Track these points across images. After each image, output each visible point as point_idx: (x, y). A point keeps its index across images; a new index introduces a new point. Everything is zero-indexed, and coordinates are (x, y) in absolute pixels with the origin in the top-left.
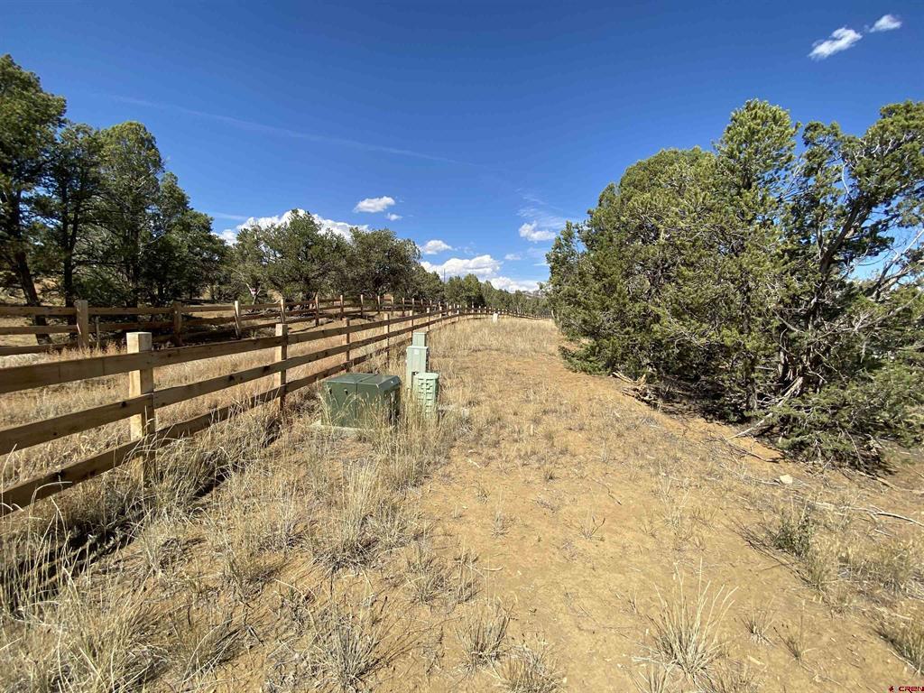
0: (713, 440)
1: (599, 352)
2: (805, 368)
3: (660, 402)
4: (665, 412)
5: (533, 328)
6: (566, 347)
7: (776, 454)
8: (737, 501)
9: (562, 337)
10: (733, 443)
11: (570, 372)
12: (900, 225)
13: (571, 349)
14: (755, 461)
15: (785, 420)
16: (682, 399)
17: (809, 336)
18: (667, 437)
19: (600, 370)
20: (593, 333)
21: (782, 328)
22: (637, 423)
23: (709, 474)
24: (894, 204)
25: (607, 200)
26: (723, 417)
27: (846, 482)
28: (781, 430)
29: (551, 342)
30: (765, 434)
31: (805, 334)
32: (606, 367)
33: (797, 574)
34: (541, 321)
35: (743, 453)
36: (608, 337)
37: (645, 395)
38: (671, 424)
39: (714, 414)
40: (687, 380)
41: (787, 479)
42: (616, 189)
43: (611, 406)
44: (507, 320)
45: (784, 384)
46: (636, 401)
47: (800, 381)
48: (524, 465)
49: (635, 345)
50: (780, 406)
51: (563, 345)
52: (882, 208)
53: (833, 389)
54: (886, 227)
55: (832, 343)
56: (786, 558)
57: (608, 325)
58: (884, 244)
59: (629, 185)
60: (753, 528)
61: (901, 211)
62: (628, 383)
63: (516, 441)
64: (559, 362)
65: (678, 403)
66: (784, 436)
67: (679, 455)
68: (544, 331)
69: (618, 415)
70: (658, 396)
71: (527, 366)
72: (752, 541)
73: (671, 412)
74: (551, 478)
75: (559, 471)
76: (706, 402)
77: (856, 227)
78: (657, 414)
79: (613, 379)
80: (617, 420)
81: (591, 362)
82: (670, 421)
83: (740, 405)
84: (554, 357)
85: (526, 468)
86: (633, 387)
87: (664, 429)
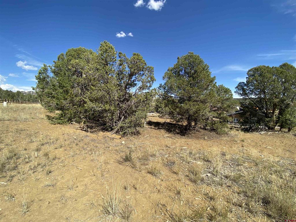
0: (106, 137)
1: (65, 116)
2: (124, 114)
3: (89, 129)
4: (91, 132)
5: (29, 108)
6: (49, 115)
7: (120, 137)
8: (114, 153)
9: (46, 111)
10: (111, 137)
11: (53, 125)
12: (138, 81)
13: (52, 116)
14: (116, 140)
15: (121, 127)
16: (95, 127)
17: (124, 106)
18: (93, 140)
19: (66, 122)
20: (62, 109)
21: (118, 104)
22: (83, 139)
23: (106, 148)
24: (136, 76)
25: (61, 59)
26: (107, 130)
27: (134, 139)
28: (120, 130)
29: (41, 113)
30: (117, 132)
31: (123, 105)
32: (68, 121)
33: (130, 166)
34: (34, 105)
35: (113, 139)
36: (68, 110)
37: (84, 128)
38: (93, 136)
39: (105, 130)
40: (95, 121)
41: (123, 142)
42: (65, 56)
43: (72, 135)
44: (13, 105)
45: (120, 118)
46: (81, 131)
47: (123, 117)
48: (34, 172)
49: (78, 112)
50: (120, 124)
51: (47, 114)
52: (134, 76)
53: (130, 118)
54: (135, 81)
55: (128, 107)
56: (127, 163)
57: (67, 105)
58: (135, 85)
59: (70, 55)
60: (119, 159)
61: (138, 78)
62: (77, 125)
63: (28, 162)
64: (47, 122)
65: (94, 128)
66: (121, 131)
67: (97, 145)
68: (36, 109)
69: (75, 137)
70: (88, 128)
71: (28, 126)
72: (120, 163)
73: (93, 132)
74: (50, 172)
75: (53, 168)
76: (102, 127)
77: (130, 80)
78: (89, 134)
79: (71, 125)
80: (75, 140)
81: (61, 120)
82: (93, 135)
83: (111, 125)
84: (43, 120)
85: (35, 173)
86: (80, 126)
87: (91, 138)
